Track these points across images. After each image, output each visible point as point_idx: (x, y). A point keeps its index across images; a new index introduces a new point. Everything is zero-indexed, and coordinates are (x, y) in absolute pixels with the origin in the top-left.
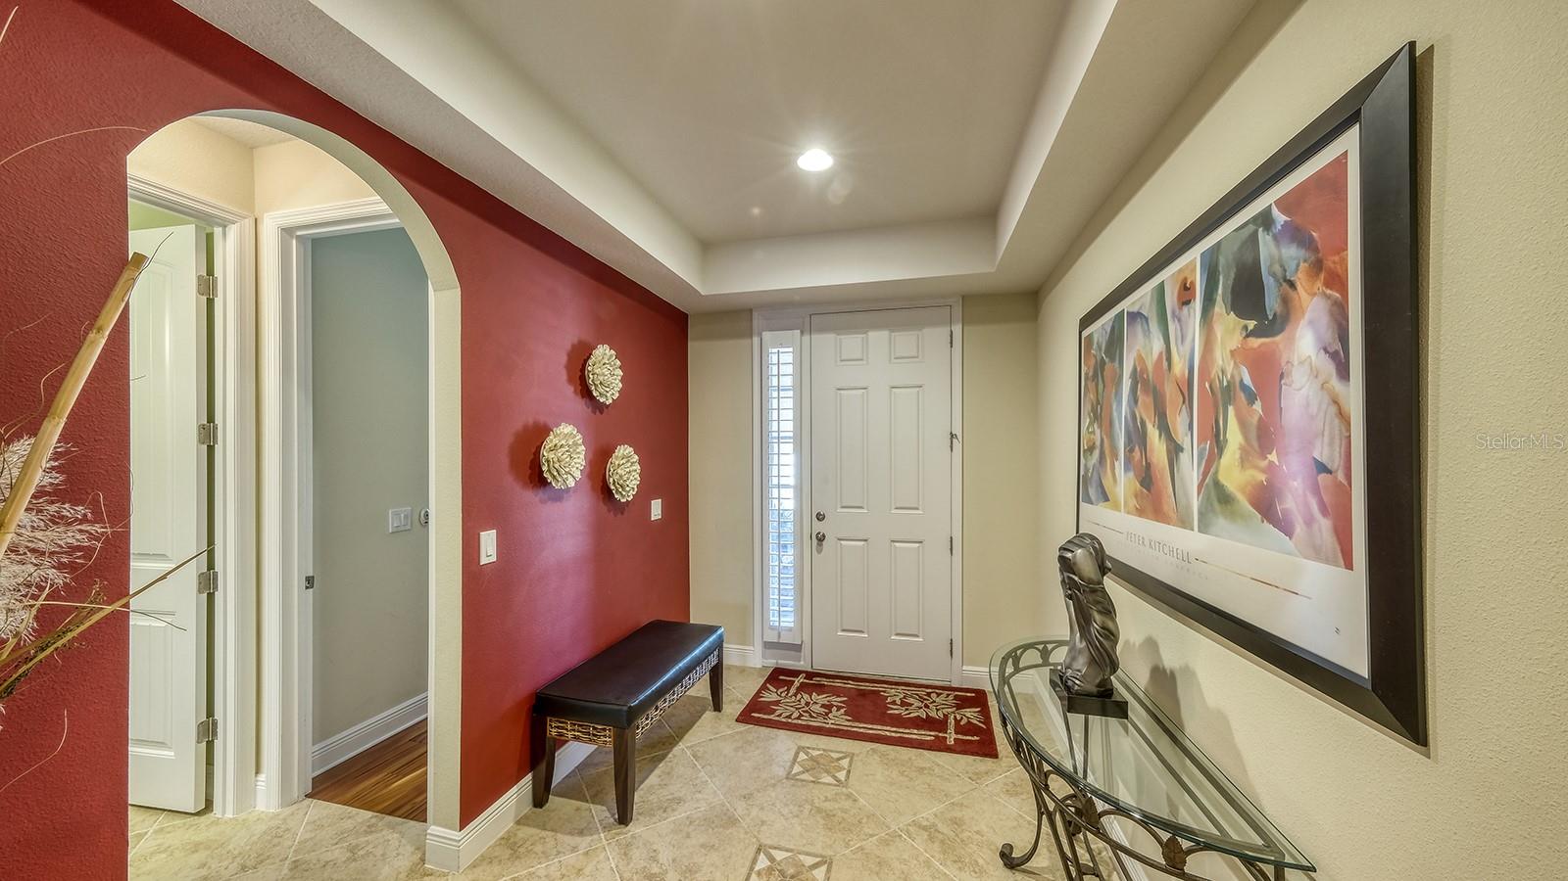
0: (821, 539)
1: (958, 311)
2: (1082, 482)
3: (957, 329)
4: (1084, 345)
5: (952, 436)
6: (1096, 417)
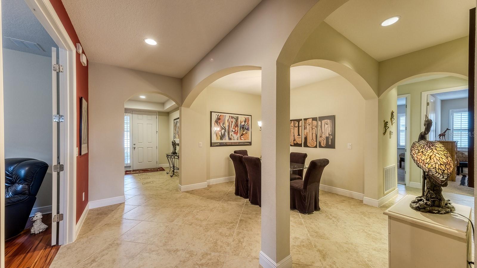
0: (134, 148)
1: (158, 114)
2: (174, 137)
3: (157, 116)
4: (174, 122)
5: (157, 132)
6: (175, 130)
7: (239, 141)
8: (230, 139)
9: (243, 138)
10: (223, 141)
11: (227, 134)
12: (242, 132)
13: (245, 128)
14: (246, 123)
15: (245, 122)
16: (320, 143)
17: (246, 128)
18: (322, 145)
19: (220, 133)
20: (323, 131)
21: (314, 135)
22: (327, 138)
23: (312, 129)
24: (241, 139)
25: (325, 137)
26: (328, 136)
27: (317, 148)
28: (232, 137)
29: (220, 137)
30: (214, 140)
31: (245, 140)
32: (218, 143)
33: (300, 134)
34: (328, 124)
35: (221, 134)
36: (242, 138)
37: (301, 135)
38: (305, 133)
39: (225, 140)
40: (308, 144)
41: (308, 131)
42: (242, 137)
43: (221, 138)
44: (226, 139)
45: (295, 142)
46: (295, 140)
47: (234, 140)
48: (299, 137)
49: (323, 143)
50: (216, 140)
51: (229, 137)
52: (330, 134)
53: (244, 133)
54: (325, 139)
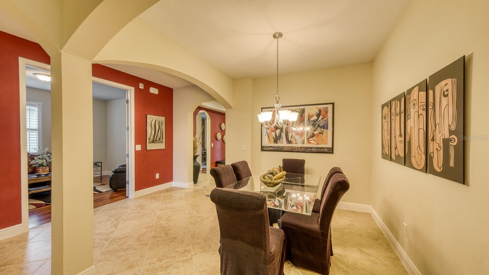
7: (306, 145)
8: (289, 142)
9: (315, 141)
10: (279, 145)
11: (283, 135)
12: (313, 132)
13: (319, 126)
14: (321, 117)
15: (318, 115)
16: (431, 159)
17: (321, 124)
19: (273, 134)
20: (438, 120)
22: (446, 145)
24: (310, 143)
26: (447, 136)
27: (427, 173)
28: (293, 140)
29: (273, 140)
30: (266, 143)
31: (318, 144)
32: (271, 147)
34: (448, 95)
35: (276, 135)
36: (312, 142)
37: (403, 135)
38: (409, 130)
39: (280, 143)
40: (413, 161)
41: (412, 124)
42: (312, 139)
43: (276, 141)
44: (282, 143)
45: (397, 153)
46: (396, 147)
47: (296, 143)
48: (401, 139)
49: (438, 162)
50: (269, 143)
51: (287, 139)
52: (453, 127)
53: (315, 133)
54: (442, 150)
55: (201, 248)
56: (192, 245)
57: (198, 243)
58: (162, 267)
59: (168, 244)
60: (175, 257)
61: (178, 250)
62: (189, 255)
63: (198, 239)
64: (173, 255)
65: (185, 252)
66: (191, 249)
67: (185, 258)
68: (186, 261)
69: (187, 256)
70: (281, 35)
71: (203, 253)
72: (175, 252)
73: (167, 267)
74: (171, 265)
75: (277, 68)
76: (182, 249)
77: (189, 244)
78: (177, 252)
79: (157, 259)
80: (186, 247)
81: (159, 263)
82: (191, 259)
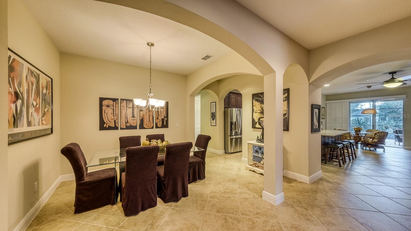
8: (30, 123)
13: (47, 102)
14: (48, 92)
15: (47, 88)
16: (156, 124)
18: (159, 126)
20: (159, 114)
21: (151, 117)
22: (163, 120)
23: (149, 111)
25: (161, 119)
26: (163, 118)
27: (153, 128)
28: (32, 120)
31: (46, 124)
33: (135, 115)
34: (163, 108)
35: (16, 110)
36: (44, 122)
37: (136, 117)
38: (142, 115)
40: (145, 126)
41: (144, 113)
42: (43, 118)
44: (23, 125)
45: (128, 125)
46: (128, 122)
48: (133, 118)
49: (160, 124)
51: (28, 119)
52: (165, 116)
53: (46, 110)
54: (161, 121)
55: (202, 196)
56: (207, 200)
57: (202, 201)
58: (228, 193)
59: (224, 207)
60: (220, 196)
61: (218, 200)
62: (211, 194)
63: (200, 204)
64: (221, 198)
65: (213, 197)
66: (209, 198)
67: (215, 194)
68: (214, 192)
69: (213, 194)
70: (152, 45)
71: (203, 193)
72: (220, 200)
73: (224, 192)
74: (222, 193)
75: (151, 62)
76: (215, 200)
77: (208, 202)
78: (218, 199)
79: (231, 198)
80: (212, 200)
81: (229, 196)
82: (211, 192)
